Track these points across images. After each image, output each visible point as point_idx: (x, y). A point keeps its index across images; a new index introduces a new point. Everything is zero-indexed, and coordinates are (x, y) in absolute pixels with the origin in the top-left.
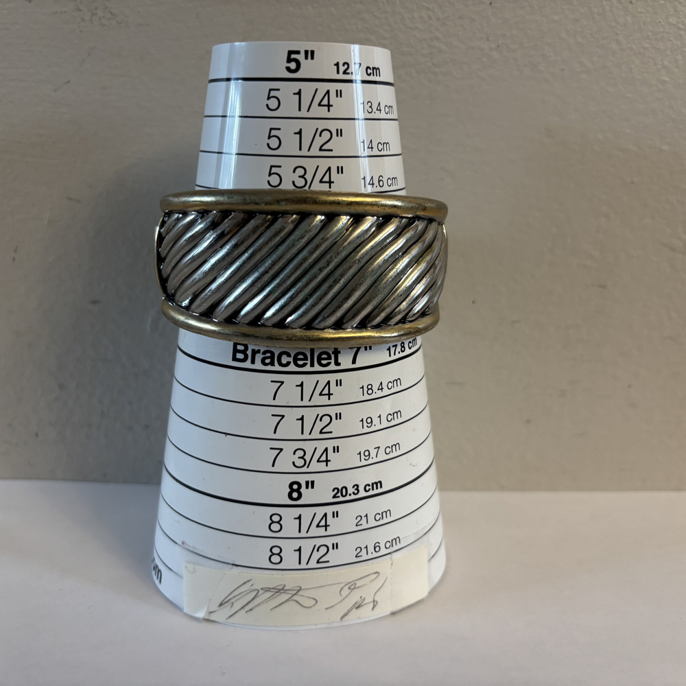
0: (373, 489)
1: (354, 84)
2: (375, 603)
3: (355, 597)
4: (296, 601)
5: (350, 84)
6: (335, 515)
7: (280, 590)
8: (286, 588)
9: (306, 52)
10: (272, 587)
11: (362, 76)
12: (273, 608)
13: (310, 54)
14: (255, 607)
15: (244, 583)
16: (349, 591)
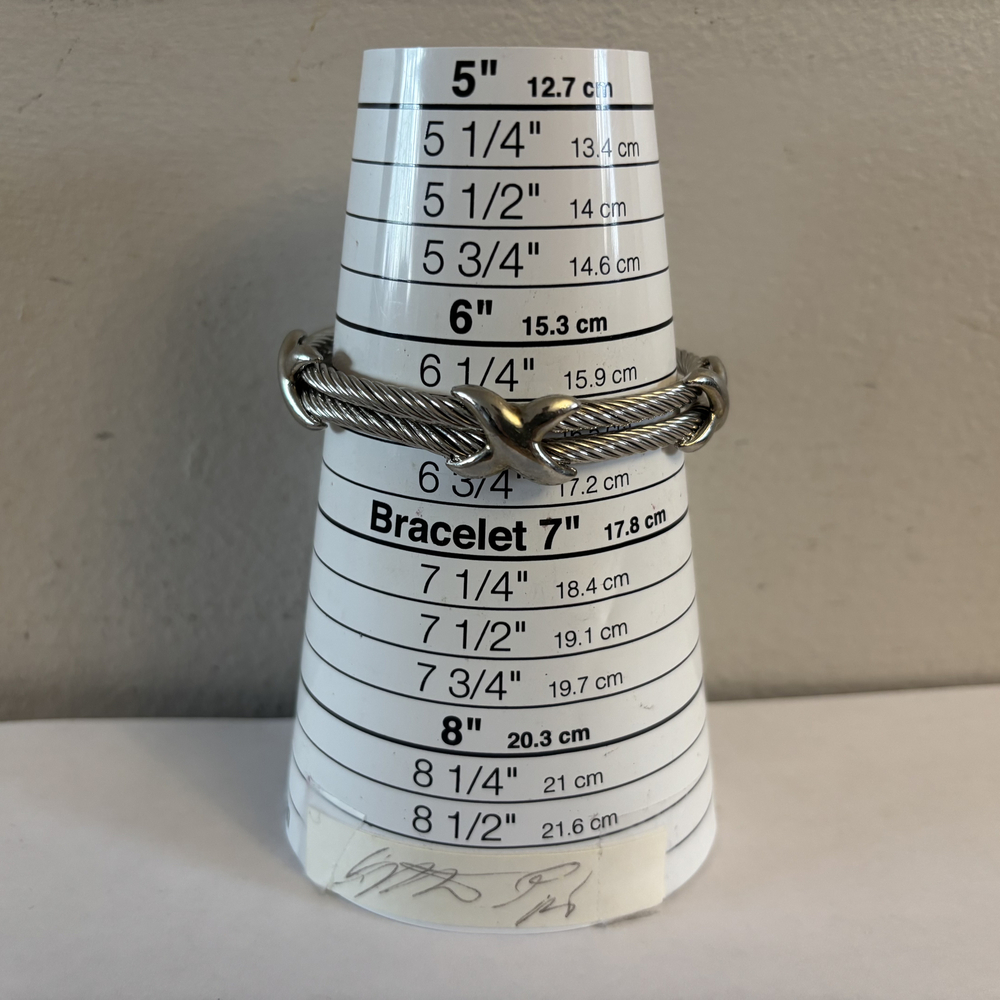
0: (574, 740)
2: (571, 909)
3: (540, 895)
4: (449, 889)
5: (554, 111)
6: (512, 772)
7: (427, 871)
8: (435, 869)
9: (484, 63)
10: (415, 863)
12: (416, 895)
13: (489, 67)
14: (392, 888)
15: (378, 852)
16: (530, 886)
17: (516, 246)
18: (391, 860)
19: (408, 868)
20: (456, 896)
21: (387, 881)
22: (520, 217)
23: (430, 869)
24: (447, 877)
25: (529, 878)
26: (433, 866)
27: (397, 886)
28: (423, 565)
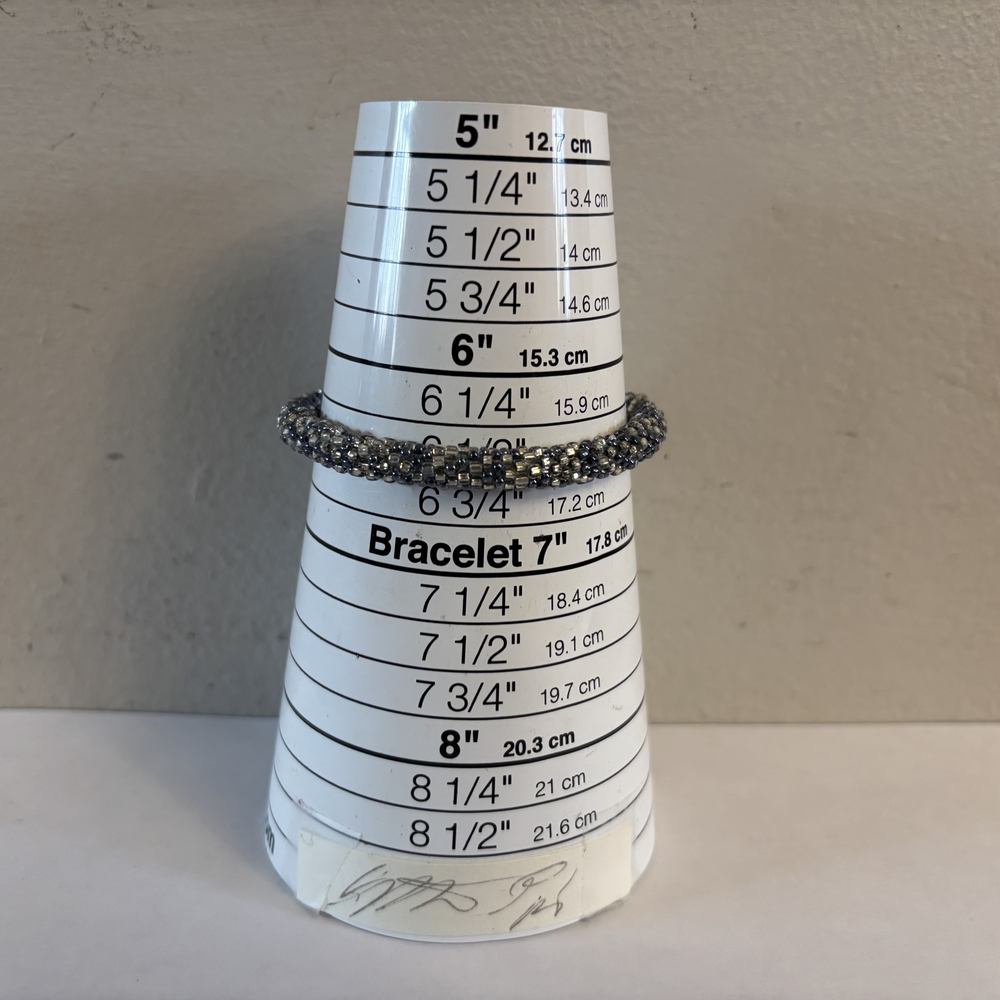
0: (561, 744)
1: (554, 165)
2: (559, 906)
3: (531, 898)
4: (447, 901)
5: (548, 164)
6: (507, 780)
7: (425, 884)
8: (432, 881)
9: (487, 118)
10: (412, 878)
11: (566, 153)
12: (414, 909)
13: (492, 121)
14: (389, 904)
15: (375, 869)
16: (522, 889)
17: (514, 286)
18: (388, 876)
19: (405, 883)
20: (453, 907)
21: (384, 898)
22: (518, 260)
23: (428, 882)
24: (444, 888)
25: (523, 881)
26: (431, 879)
27: (394, 902)
28: (422, 585)
